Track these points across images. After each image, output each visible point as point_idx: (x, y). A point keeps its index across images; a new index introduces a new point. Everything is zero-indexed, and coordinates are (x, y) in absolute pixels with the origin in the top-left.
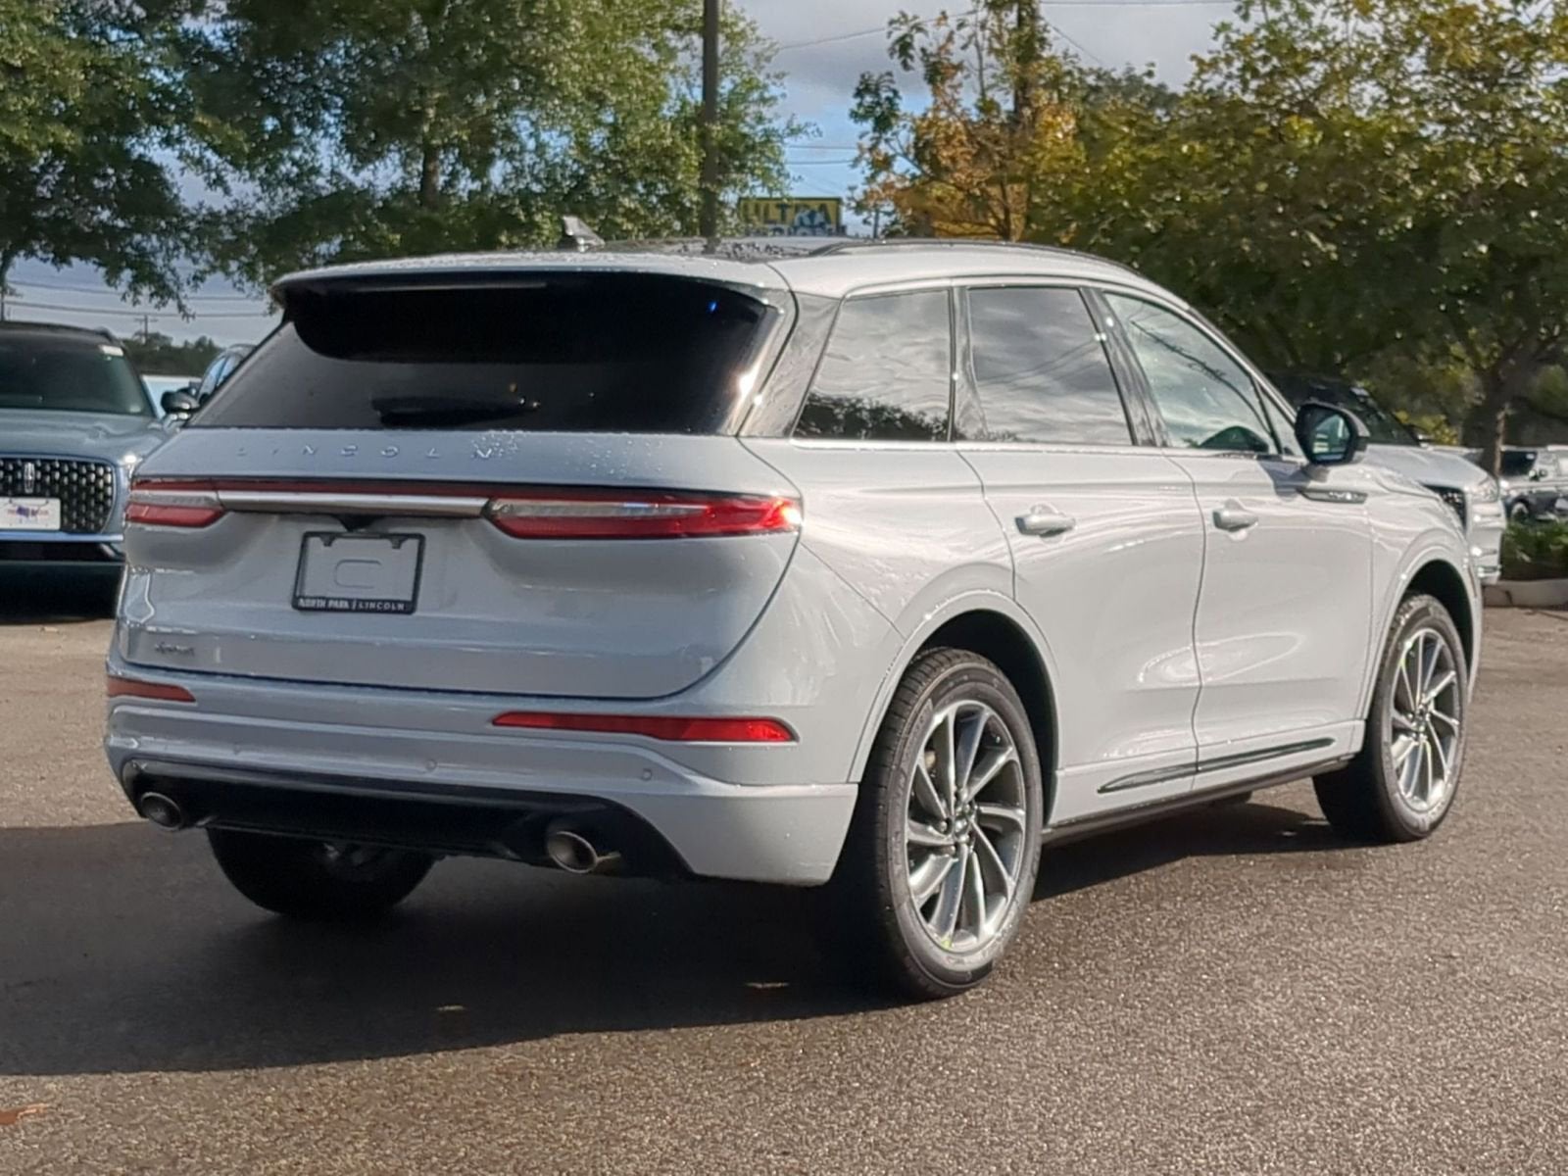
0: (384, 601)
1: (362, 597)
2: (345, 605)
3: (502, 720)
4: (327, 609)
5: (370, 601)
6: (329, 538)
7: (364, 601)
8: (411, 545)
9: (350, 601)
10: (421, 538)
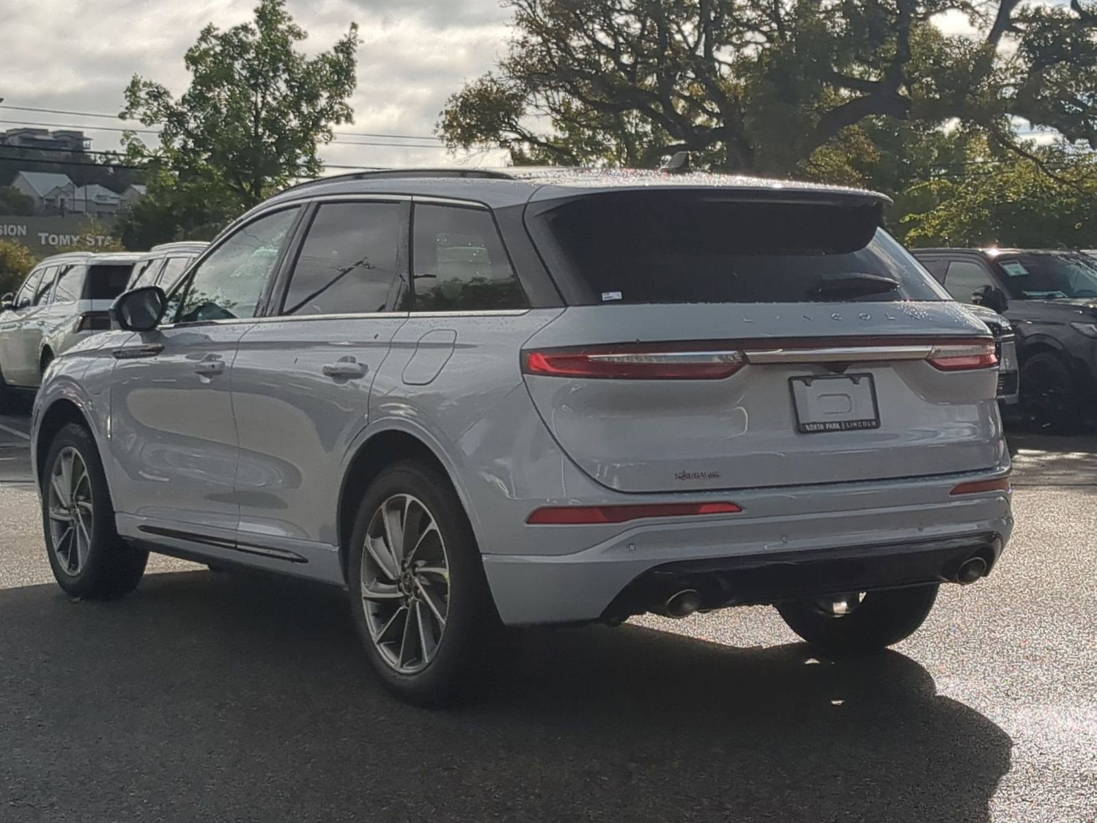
0: (862, 421)
1: (848, 419)
2: (838, 426)
3: (958, 490)
4: (825, 430)
5: (852, 422)
6: (806, 380)
7: (849, 422)
8: (864, 381)
9: (840, 423)
10: (870, 376)
